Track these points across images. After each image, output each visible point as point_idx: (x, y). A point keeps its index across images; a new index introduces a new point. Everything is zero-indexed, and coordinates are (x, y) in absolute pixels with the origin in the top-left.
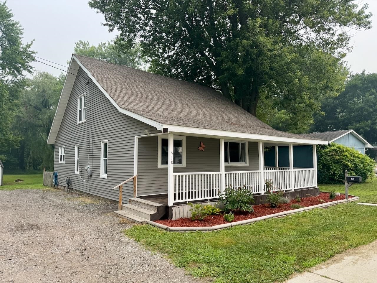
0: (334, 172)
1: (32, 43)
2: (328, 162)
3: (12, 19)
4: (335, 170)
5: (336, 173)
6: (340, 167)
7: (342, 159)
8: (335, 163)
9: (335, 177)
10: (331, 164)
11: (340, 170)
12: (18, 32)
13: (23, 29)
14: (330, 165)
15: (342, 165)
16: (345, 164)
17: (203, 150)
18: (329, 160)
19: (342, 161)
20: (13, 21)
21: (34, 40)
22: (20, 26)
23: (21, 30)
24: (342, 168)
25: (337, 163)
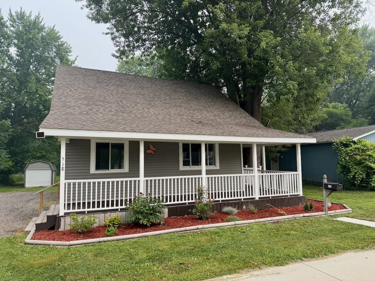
0: (354, 176)
1: (76, 59)
2: (348, 164)
3: (62, 40)
4: (356, 173)
5: (356, 177)
6: (362, 170)
7: (365, 159)
8: (356, 164)
9: (356, 182)
10: (352, 166)
11: (362, 173)
12: (68, 51)
13: (71, 48)
14: (350, 166)
15: (364, 167)
16: (368, 165)
17: (153, 153)
18: (349, 161)
19: (364, 162)
20: (63, 42)
21: (78, 56)
22: (69, 45)
23: (70, 49)
24: (364, 170)
25: (359, 165)
